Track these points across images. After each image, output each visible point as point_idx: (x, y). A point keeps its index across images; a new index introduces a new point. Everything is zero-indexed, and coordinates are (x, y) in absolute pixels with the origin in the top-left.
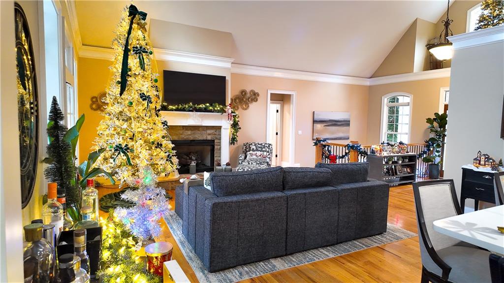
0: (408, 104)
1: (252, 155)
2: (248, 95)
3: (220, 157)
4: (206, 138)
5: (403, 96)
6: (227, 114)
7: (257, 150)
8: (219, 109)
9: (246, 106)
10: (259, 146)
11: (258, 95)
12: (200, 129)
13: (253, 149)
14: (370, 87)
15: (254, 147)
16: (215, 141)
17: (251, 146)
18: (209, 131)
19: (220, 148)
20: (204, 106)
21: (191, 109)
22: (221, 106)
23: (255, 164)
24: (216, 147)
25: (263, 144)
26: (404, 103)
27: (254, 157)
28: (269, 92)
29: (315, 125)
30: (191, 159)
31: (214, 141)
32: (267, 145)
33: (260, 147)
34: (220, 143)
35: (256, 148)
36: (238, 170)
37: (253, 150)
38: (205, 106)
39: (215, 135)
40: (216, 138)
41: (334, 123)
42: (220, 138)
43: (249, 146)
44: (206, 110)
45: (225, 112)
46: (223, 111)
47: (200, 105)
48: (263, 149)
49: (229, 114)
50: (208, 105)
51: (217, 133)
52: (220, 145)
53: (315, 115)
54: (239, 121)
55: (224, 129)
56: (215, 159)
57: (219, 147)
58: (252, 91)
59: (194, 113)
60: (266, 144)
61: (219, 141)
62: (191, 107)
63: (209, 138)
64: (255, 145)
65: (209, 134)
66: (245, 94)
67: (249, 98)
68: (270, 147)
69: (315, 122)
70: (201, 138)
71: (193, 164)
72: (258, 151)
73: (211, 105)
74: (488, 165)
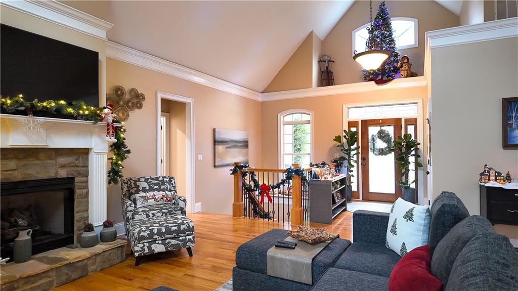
0: (308, 122)
1: (146, 199)
2: (127, 97)
3: (87, 210)
4: (57, 173)
5: (301, 113)
6: (104, 123)
7: (151, 189)
8: (87, 112)
9: (123, 114)
10: (154, 182)
11: (144, 98)
12: (42, 155)
13: (144, 188)
14: (262, 103)
15: (146, 185)
16: (77, 180)
17: (138, 183)
18: (63, 159)
19: (87, 193)
20: (53, 104)
21: (23, 108)
22: (92, 108)
23: (160, 214)
24: (78, 192)
25: (161, 179)
26: (303, 121)
27: (152, 201)
28: (160, 96)
29: (216, 146)
30: (14, 225)
31: (73, 179)
32: (168, 180)
33: (155, 184)
34: (87, 182)
35: (150, 187)
36: (139, 233)
37: (144, 190)
38: (57, 104)
39: (77, 166)
40: (79, 174)
41: (235, 144)
42: (87, 172)
43: (135, 184)
44: (58, 113)
45: (102, 120)
46: (95, 117)
47: (43, 101)
48: (163, 187)
49: (108, 125)
50: (62, 102)
51: (80, 162)
52: (87, 187)
53: (216, 134)
54: (124, 139)
55: (97, 153)
56: (77, 216)
57: (84, 191)
58: (133, 90)
59: (30, 119)
60: (165, 177)
61: (85, 178)
62: (22, 105)
63: (63, 173)
64: (146, 180)
65: (63, 166)
66: (123, 93)
67: (128, 102)
68: (173, 182)
69: (215, 142)
70: (43, 175)
71: (24, 236)
72: (154, 190)
73: (70, 104)
74: (500, 180)
